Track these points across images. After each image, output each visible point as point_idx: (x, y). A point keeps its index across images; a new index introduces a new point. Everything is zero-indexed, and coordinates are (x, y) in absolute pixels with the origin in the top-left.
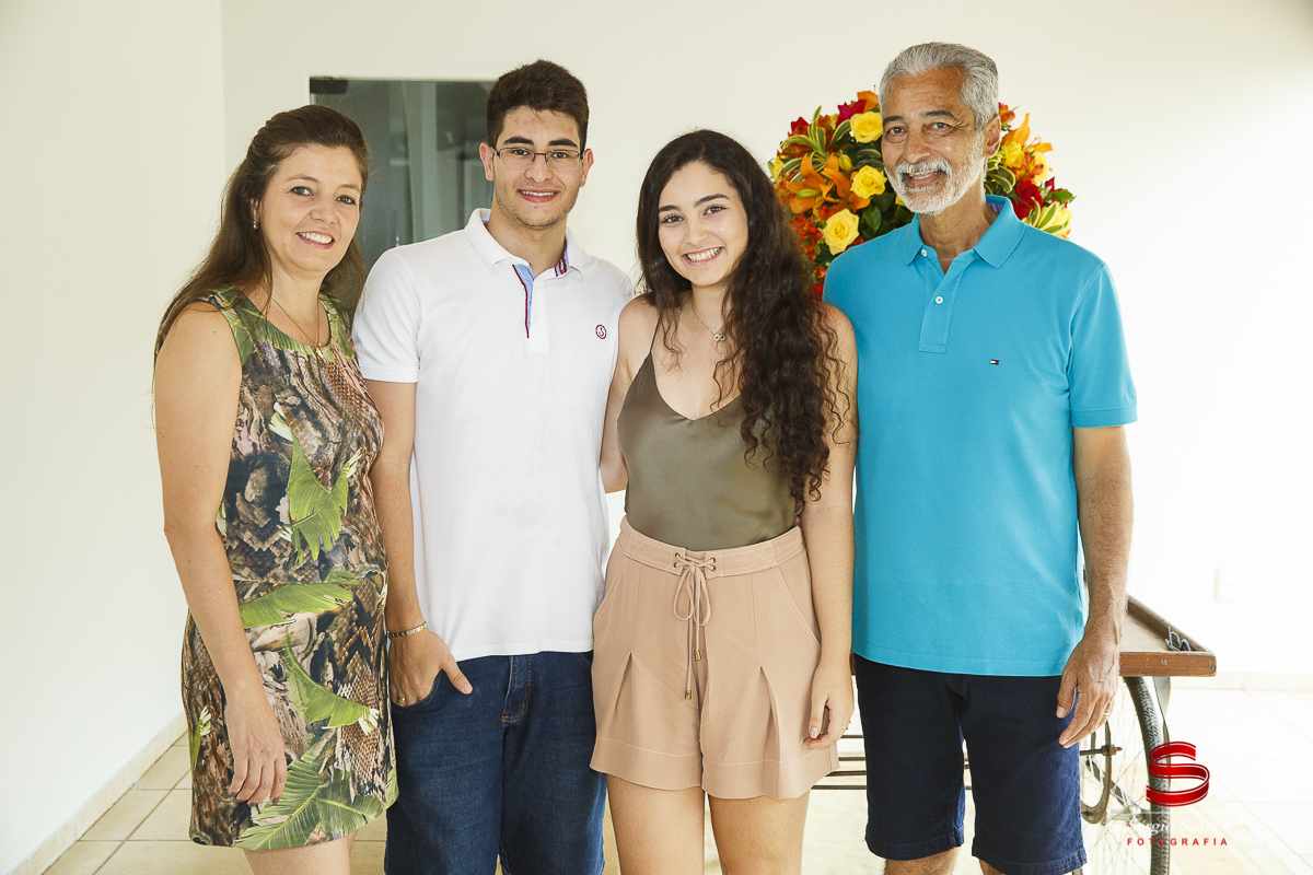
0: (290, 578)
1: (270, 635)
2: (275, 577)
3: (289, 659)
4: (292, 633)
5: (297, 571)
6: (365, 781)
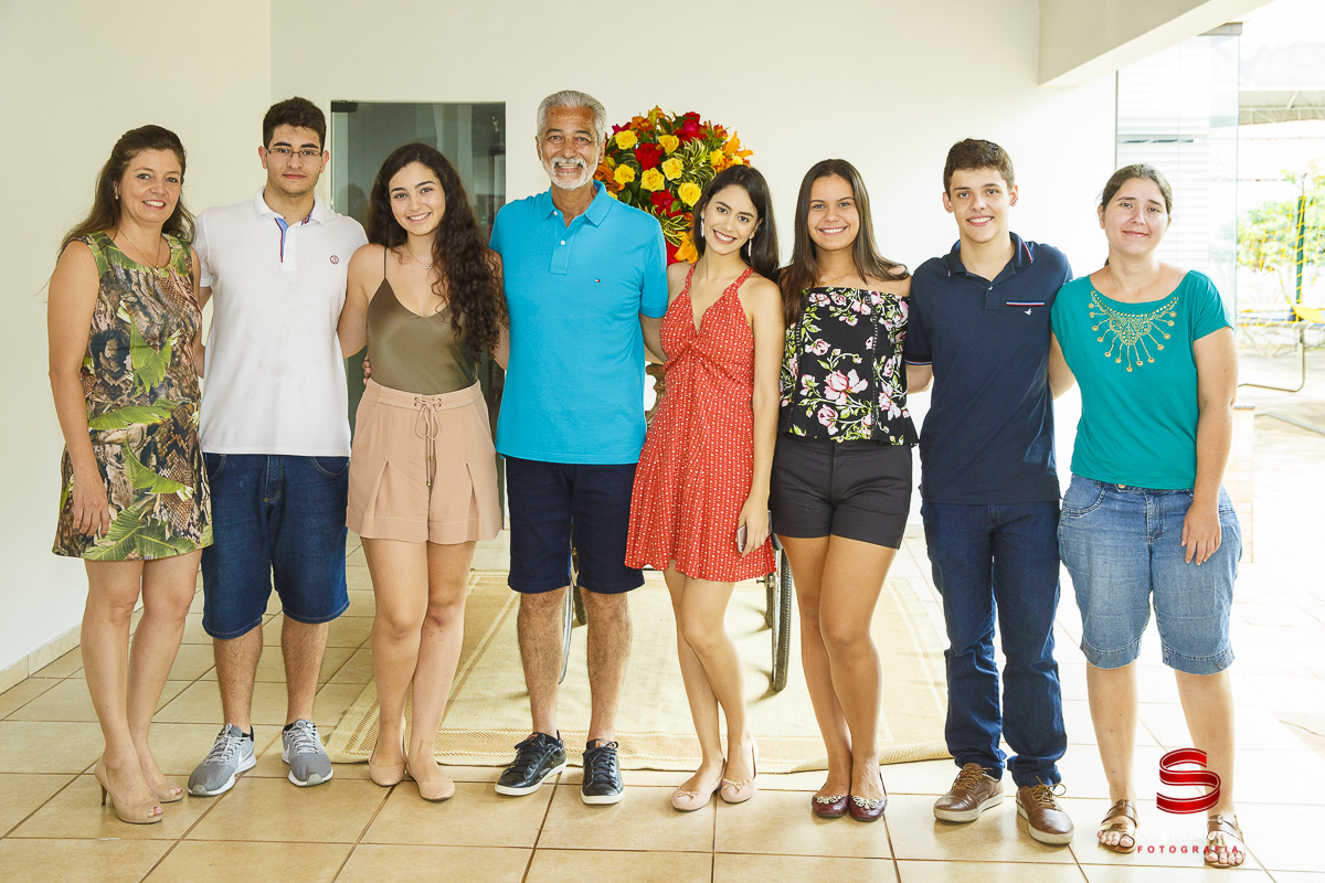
0: (131, 402)
1: (116, 435)
2: (122, 401)
3: (127, 450)
4: (130, 435)
5: (136, 398)
6: (181, 529)
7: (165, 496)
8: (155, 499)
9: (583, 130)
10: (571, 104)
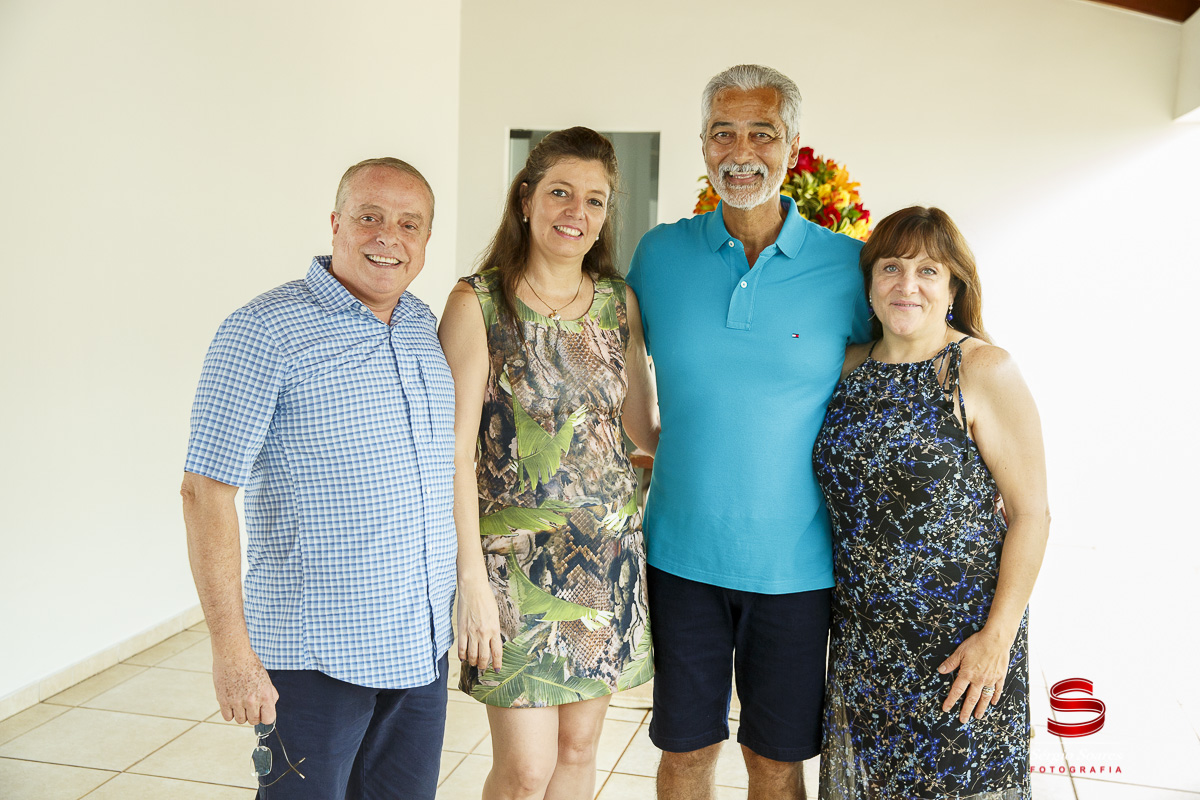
0: (513, 501)
2: (503, 499)
3: (512, 563)
4: (516, 544)
5: (519, 497)
6: (586, 667)
7: (565, 624)
8: (549, 629)
9: (763, 121)
10: (746, 84)
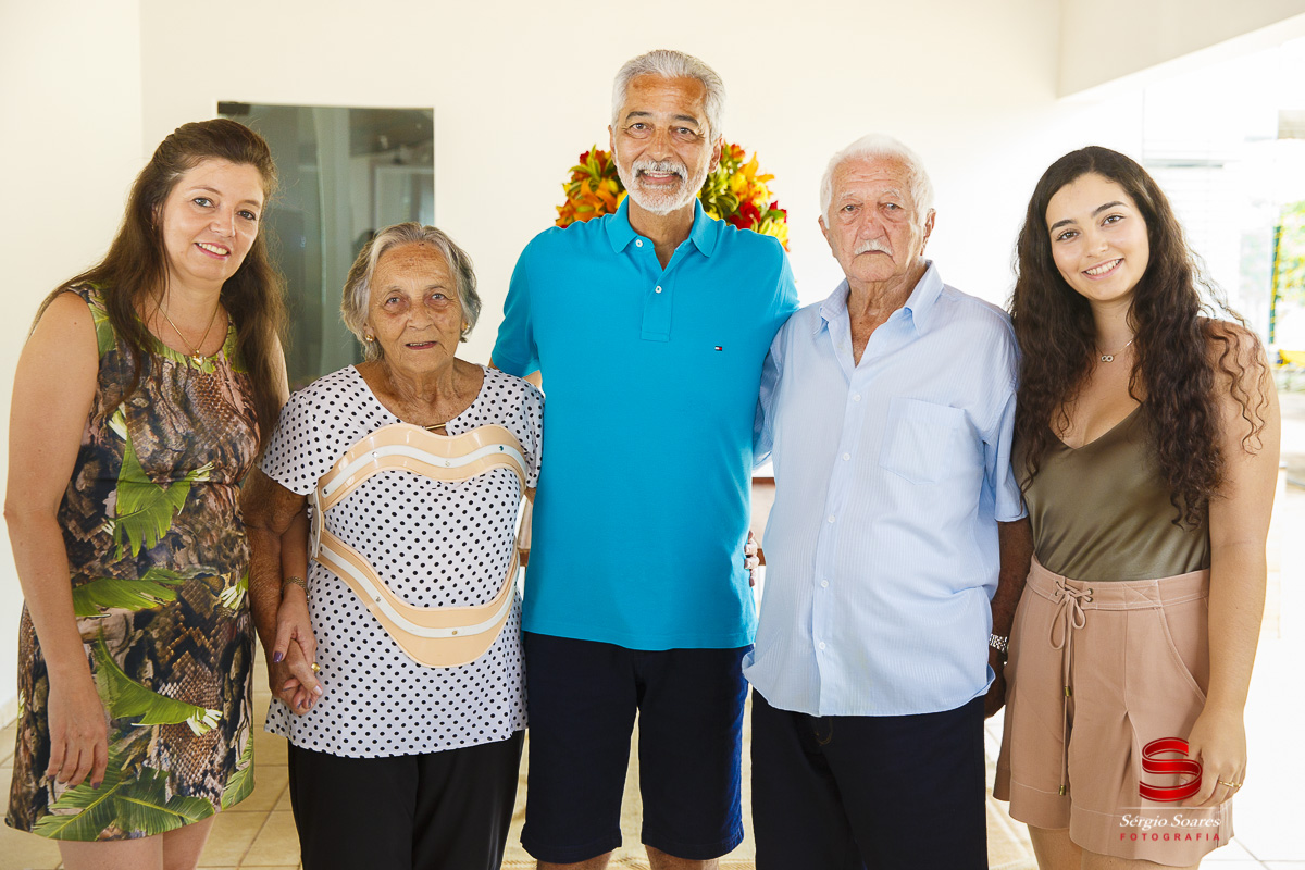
0: (106, 572)
1: (85, 626)
2: (91, 569)
3: (101, 653)
4: (106, 627)
5: (114, 566)
6: (191, 782)
7: (167, 729)
8: (149, 735)
9: (685, 114)
10: (668, 70)
